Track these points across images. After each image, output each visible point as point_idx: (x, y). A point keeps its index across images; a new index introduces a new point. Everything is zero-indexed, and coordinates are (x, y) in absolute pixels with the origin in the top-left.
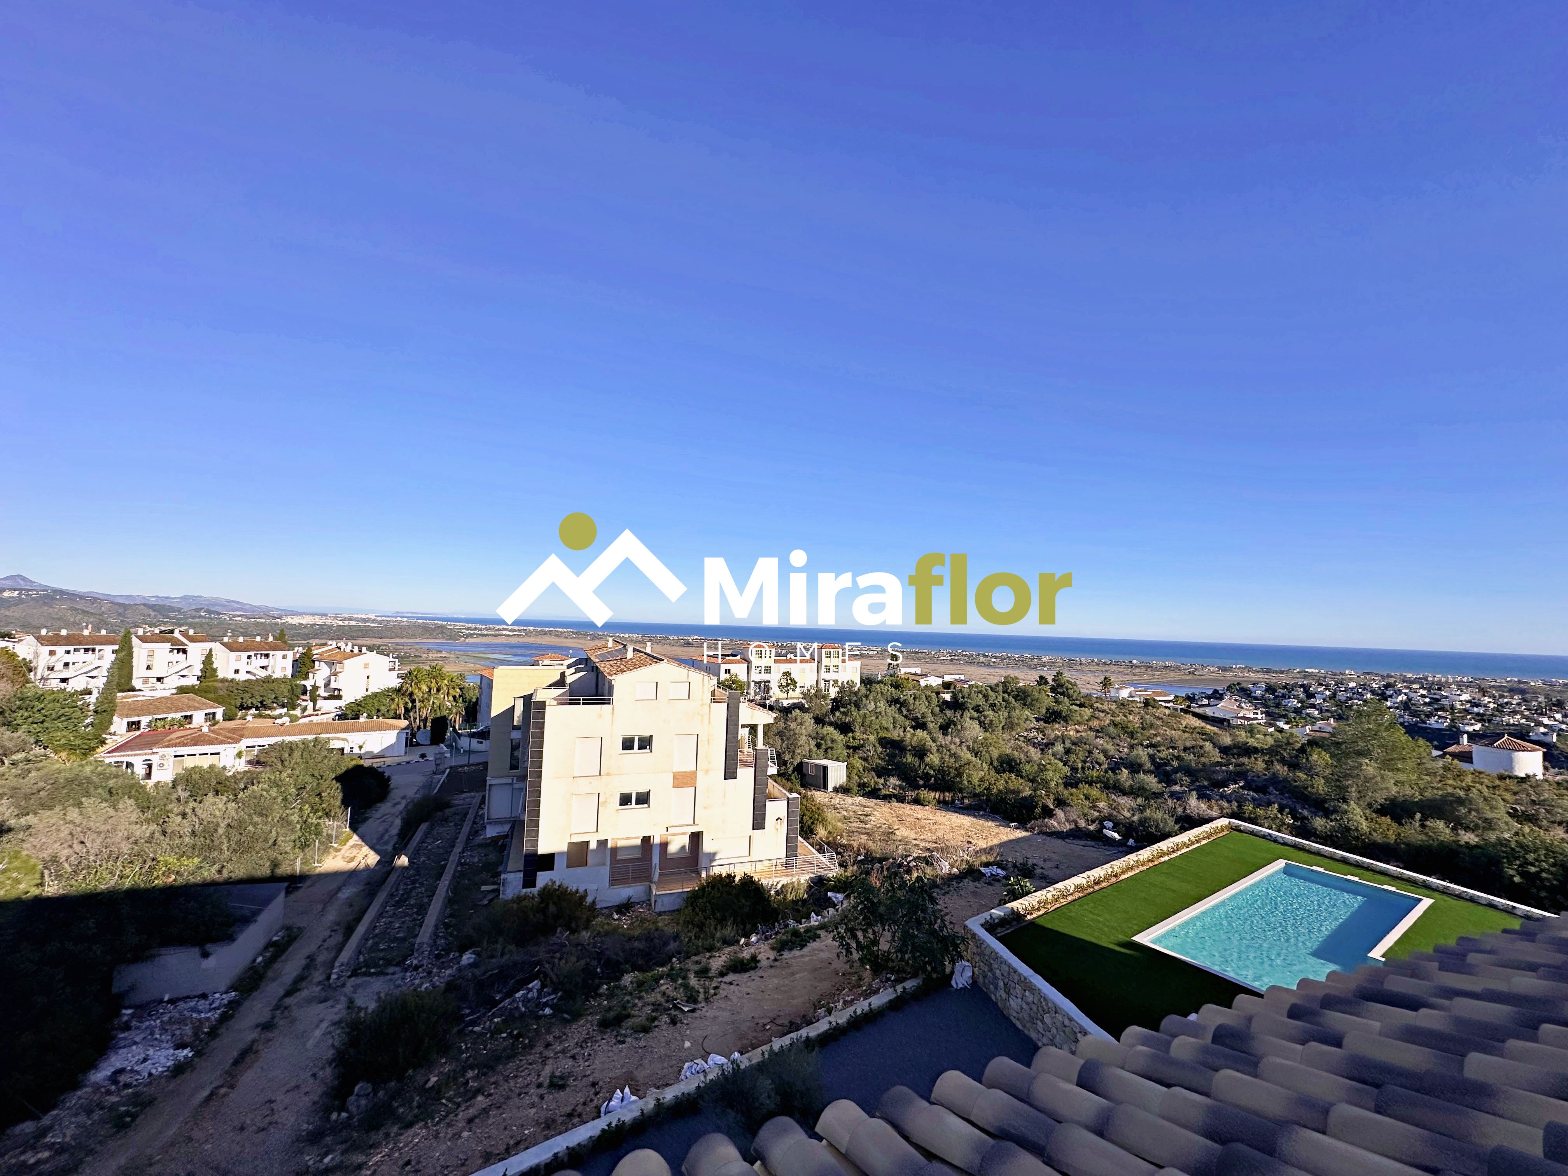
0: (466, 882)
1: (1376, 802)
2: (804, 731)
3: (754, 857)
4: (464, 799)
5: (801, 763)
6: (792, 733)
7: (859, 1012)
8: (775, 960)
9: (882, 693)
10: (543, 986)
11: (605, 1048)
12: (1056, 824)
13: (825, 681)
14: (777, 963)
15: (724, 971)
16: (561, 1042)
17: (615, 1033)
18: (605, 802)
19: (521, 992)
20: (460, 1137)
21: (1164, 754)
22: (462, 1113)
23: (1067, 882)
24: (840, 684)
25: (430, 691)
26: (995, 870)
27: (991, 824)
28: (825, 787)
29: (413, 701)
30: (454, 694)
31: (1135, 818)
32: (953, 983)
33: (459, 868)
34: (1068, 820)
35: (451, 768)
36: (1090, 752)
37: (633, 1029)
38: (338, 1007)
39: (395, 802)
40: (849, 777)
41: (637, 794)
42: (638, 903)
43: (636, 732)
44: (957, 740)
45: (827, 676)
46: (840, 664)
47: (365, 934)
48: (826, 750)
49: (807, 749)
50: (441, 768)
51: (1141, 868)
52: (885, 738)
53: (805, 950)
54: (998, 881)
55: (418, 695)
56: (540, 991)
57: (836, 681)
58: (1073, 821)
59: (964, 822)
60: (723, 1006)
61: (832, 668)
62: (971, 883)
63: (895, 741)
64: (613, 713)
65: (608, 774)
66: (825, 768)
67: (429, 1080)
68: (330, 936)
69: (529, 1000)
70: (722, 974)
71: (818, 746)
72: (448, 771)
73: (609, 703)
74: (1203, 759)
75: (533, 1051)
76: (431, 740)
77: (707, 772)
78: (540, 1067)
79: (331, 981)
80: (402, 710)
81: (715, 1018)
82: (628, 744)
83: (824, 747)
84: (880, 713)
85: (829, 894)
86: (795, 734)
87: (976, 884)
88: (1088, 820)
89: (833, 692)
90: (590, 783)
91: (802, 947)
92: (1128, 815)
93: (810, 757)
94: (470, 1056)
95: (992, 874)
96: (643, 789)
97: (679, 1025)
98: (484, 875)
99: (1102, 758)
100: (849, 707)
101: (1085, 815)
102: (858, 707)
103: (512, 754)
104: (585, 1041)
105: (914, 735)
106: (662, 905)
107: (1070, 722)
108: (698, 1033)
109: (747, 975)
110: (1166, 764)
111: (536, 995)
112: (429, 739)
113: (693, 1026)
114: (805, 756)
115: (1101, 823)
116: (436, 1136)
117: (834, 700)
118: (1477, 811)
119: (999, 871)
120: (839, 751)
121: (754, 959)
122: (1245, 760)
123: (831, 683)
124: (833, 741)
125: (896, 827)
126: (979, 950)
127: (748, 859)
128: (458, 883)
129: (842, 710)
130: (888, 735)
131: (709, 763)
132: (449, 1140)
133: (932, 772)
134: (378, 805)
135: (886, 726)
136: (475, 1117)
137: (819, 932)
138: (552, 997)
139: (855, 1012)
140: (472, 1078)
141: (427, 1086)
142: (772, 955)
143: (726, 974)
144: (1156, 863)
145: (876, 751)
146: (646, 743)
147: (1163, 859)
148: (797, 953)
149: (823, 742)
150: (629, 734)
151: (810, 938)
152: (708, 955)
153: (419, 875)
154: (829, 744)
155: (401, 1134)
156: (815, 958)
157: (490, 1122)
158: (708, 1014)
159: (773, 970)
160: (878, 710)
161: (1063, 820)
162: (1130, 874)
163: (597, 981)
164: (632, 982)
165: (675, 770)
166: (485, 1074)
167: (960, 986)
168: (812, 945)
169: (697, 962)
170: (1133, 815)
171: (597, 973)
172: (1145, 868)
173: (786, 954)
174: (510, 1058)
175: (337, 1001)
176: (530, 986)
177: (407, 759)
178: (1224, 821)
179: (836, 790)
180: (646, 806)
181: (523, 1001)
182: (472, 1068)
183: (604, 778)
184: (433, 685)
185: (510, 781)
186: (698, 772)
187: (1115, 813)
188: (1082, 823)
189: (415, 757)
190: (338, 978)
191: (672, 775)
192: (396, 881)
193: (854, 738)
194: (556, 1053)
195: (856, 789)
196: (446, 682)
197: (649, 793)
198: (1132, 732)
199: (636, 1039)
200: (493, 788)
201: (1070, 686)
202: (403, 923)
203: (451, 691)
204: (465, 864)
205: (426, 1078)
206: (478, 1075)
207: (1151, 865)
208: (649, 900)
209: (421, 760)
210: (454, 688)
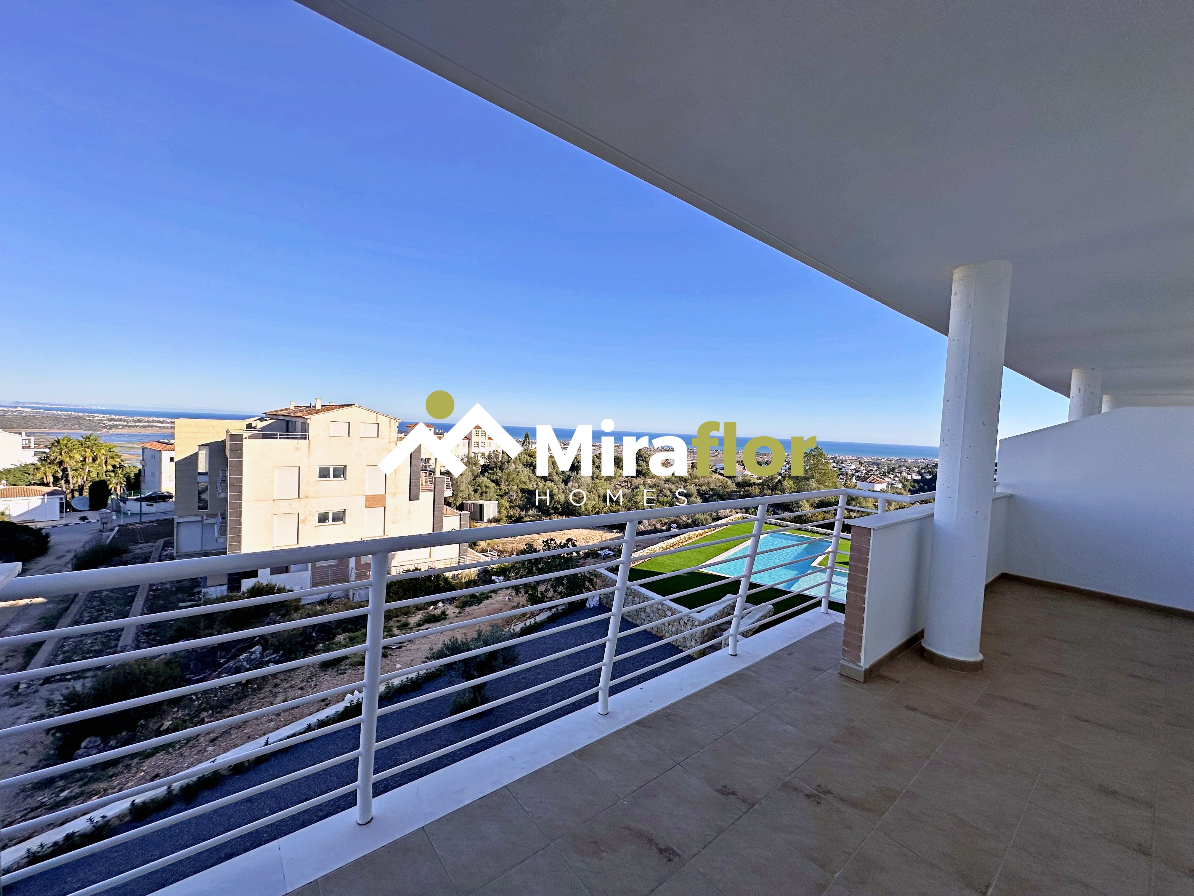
0: (162, 602)
1: (815, 502)
2: (464, 480)
3: (433, 559)
4: (141, 548)
5: (462, 503)
6: (454, 482)
7: (528, 624)
8: (460, 613)
9: (520, 459)
10: (264, 650)
11: (329, 679)
12: (642, 527)
13: (475, 454)
14: (461, 615)
15: (421, 623)
16: (287, 682)
17: (336, 669)
18: (304, 520)
19: (245, 655)
20: (205, 751)
21: (704, 488)
22: (202, 739)
23: (655, 546)
24: (487, 454)
25: (84, 460)
26: (607, 552)
27: (600, 532)
28: (481, 519)
29: (65, 470)
30: (114, 463)
31: (689, 521)
32: (587, 605)
33: (151, 593)
34: (650, 525)
35: (119, 526)
36: (661, 491)
37: (351, 665)
38: (34, 708)
39: (58, 555)
40: (499, 512)
41: (334, 513)
42: (338, 598)
43: (333, 461)
44: (576, 485)
45: (476, 450)
46: (487, 441)
47: (53, 651)
48: (481, 494)
49: (467, 493)
50: (109, 526)
51: (696, 538)
52: (524, 488)
53: (481, 605)
54: (610, 557)
55: (70, 464)
56: (262, 654)
57: (483, 454)
58: (653, 525)
59: (584, 532)
60: (424, 642)
61: (480, 444)
62: (592, 560)
63: (531, 491)
64: (309, 447)
65: (306, 497)
66: (481, 506)
67: (163, 724)
68: (7, 661)
69: (253, 660)
70: (419, 625)
71: (476, 491)
72: (117, 529)
73: (305, 439)
74: (726, 490)
75: (263, 691)
76: (90, 506)
77: (394, 495)
78: (272, 699)
79: (20, 690)
80: (51, 479)
81: (418, 649)
82: (324, 473)
83: (480, 491)
84: (519, 472)
85: (493, 578)
86: (457, 482)
87: (596, 560)
88: (662, 524)
89: (482, 462)
90: (290, 505)
91: (479, 604)
92: (685, 519)
93: (469, 499)
94: (202, 703)
95: (605, 554)
96: (340, 509)
97: (389, 657)
98: (180, 596)
99: (668, 493)
100: (495, 469)
101: (661, 521)
102: (501, 469)
103: (199, 498)
104: (310, 678)
105: (545, 485)
106: (360, 597)
107: (647, 477)
108: (406, 659)
109: (440, 623)
110: (705, 494)
111: (258, 655)
112: (88, 503)
113: (401, 656)
114: (465, 498)
115: (670, 525)
116: (181, 755)
117: (482, 466)
118: (859, 503)
119: (610, 552)
120: (491, 494)
121: (443, 613)
122: (750, 488)
123: (480, 455)
124: (487, 487)
125: (537, 538)
126: (604, 583)
127: (430, 560)
128: (153, 603)
129: (490, 471)
130: (525, 487)
131: (396, 488)
132: (196, 754)
133: (559, 506)
134: (39, 559)
135: (524, 480)
136: (217, 737)
137: (490, 594)
138: (274, 656)
139: (525, 624)
140: (206, 717)
141: (162, 729)
142: (457, 611)
143: (423, 625)
144: (704, 536)
145: (518, 496)
146: (341, 472)
147: (707, 534)
148: (475, 607)
149: (479, 488)
150: (325, 463)
151: (485, 598)
152: (406, 617)
153: (104, 605)
154: (484, 489)
155: (145, 762)
156: (489, 608)
157: (232, 737)
158: (412, 648)
159: (459, 619)
160: (518, 470)
161: (647, 525)
162: (690, 541)
163: (313, 643)
164: (344, 639)
165: (366, 495)
166: (220, 712)
167: (592, 606)
168: (486, 602)
169: (398, 621)
170: (688, 519)
171: (313, 637)
172: (698, 538)
173: (467, 609)
174: (240, 699)
175: (33, 703)
176: (253, 650)
177: (64, 521)
178: (740, 515)
179: (490, 521)
180: (342, 522)
181: (247, 661)
182: (205, 710)
183: (303, 501)
184: (87, 454)
185: (199, 519)
186: (387, 495)
187: (678, 519)
188: (658, 526)
189: (73, 519)
190: (28, 687)
191: (364, 499)
192: (78, 611)
193: (500, 490)
194: (285, 689)
195: (505, 519)
196: (103, 451)
197: (344, 512)
198: (685, 479)
199: (355, 670)
200: (181, 526)
201: (647, 456)
202: (96, 639)
203: (110, 461)
204: (157, 589)
205: (159, 724)
206: (213, 713)
207: (701, 537)
208: (347, 595)
209: (82, 522)
210: (113, 458)
